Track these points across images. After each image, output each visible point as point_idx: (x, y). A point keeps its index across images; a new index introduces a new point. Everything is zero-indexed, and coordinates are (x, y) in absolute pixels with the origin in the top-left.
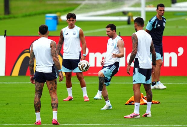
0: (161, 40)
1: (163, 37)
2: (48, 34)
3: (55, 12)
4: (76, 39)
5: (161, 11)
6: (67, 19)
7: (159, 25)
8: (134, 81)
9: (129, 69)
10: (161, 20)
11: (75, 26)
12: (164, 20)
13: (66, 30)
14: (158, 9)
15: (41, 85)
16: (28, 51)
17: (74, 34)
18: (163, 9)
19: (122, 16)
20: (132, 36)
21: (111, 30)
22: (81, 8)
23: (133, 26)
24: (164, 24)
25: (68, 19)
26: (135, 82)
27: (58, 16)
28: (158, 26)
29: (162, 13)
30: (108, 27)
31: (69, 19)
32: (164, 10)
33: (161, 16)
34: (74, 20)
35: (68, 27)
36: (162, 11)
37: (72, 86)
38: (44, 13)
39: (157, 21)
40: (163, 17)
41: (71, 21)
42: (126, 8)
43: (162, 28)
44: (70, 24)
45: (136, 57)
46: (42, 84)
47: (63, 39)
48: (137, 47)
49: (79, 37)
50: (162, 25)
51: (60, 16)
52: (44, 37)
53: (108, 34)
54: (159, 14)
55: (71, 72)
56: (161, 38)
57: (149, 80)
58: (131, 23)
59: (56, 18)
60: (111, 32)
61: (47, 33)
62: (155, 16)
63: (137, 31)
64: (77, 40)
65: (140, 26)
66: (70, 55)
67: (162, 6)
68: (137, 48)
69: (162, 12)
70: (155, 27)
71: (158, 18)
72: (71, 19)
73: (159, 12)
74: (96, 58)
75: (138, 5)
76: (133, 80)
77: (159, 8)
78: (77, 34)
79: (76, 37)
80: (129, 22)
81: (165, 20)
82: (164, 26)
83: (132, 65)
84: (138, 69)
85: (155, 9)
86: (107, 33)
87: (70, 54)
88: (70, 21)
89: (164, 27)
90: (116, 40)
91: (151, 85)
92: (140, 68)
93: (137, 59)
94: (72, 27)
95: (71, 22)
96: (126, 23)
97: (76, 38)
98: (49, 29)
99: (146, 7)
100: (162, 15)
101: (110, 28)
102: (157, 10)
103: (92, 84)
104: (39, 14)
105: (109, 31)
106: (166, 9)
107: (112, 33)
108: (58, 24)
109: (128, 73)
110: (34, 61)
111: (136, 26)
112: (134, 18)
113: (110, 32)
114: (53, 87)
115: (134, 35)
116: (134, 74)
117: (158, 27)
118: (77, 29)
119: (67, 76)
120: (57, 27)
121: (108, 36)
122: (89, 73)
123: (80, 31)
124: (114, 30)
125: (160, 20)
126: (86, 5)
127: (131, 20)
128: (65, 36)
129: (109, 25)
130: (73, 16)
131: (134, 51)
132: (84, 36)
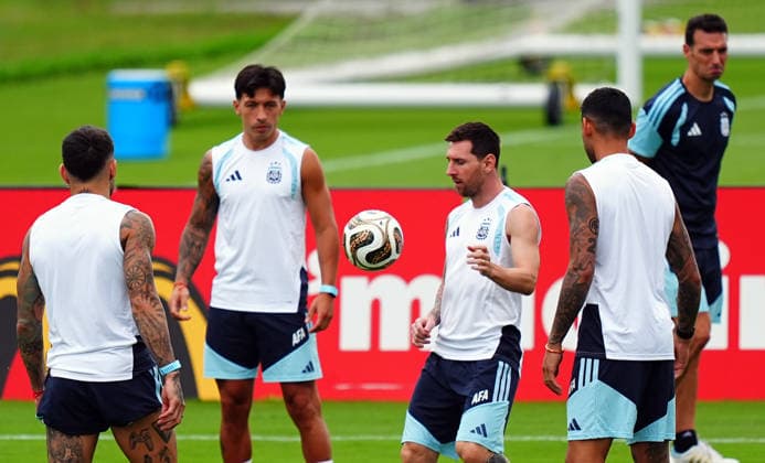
0: (711, 209)
1: (718, 193)
2: (111, 177)
3: (160, 61)
4: (283, 206)
5: (708, 51)
6: (239, 95)
7: (695, 131)
8: (575, 426)
9: (552, 365)
10: (709, 103)
11: (282, 134)
12: (726, 100)
13: (230, 156)
14: (690, 40)
15: (77, 450)
16: (14, 266)
17: (274, 177)
18: (719, 44)
19: (516, 80)
20: (568, 191)
21: (473, 152)
22: (298, 40)
23: (573, 134)
24: (724, 121)
25: (246, 99)
26: (578, 428)
27: (178, 83)
28: (690, 134)
29: (716, 66)
30: (456, 137)
31: (251, 95)
32: (723, 50)
33: (707, 81)
34: (277, 100)
35: (241, 136)
36: (715, 53)
37: (255, 451)
38: (102, 67)
39: (685, 108)
40: (718, 83)
41: (261, 107)
42: (536, 40)
43: (715, 145)
44: (254, 122)
45: (591, 298)
46: (84, 440)
47: (213, 202)
48: (594, 246)
49: (298, 193)
50: (712, 128)
51: (185, 83)
52: (87, 191)
53: (454, 176)
54: (696, 71)
55: (251, 381)
56: (705, 196)
57: (662, 422)
58: (565, 117)
59: (164, 94)
60: (474, 162)
61: (105, 172)
62: (678, 81)
63: (594, 159)
64: (288, 206)
65: (610, 135)
66: (251, 287)
67: (714, 25)
68: (592, 249)
69: (716, 58)
70: (676, 138)
71: (690, 90)
72: (262, 96)
73: (700, 61)
74: (376, 306)
75: (604, 21)
76: (570, 421)
77: (699, 35)
78: (290, 178)
79: (282, 194)
80: (552, 114)
81: (732, 99)
82: (725, 131)
83: (571, 341)
84: (597, 362)
85: (677, 43)
86: (449, 168)
87: (254, 281)
88: (253, 105)
89: (726, 139)
90: (501, 210)
91: (671, 448)
92: (609, 356)
93: (592, 312)
94: (261, 139)
95: (261, 114)
96: (539, 117)
97: (280, 199)
98: (117, 149)
99: (643, 31)
100: (717, 75)
101: (466, 145)
102: (686, 51)
103: (357, 444)
104: (76, 71)
105: (463, 157)
106: (736, 43)
107: (478, 171)
108: (173, 122)
109: (549, 385)
110: (39, 322)
111: (588, 135)
112: (583, 92)
113: (466, 166)
114: (150, 454)
115: (577, 182)
116: (576, 389)
117: (693, 137)
118: (289, 151)
119: (230, 401)
120: (172, 142)
121: (453, 185)
122: (343, 387)
123: (303, 162)
124: (490, 157)
125: (700, 99)
126: (321, 20)
127: (565, 102)
128: (226, 189)
129: (462, 128)
130: (273, 81)
131: (575, 269)
132: (327, 185)
